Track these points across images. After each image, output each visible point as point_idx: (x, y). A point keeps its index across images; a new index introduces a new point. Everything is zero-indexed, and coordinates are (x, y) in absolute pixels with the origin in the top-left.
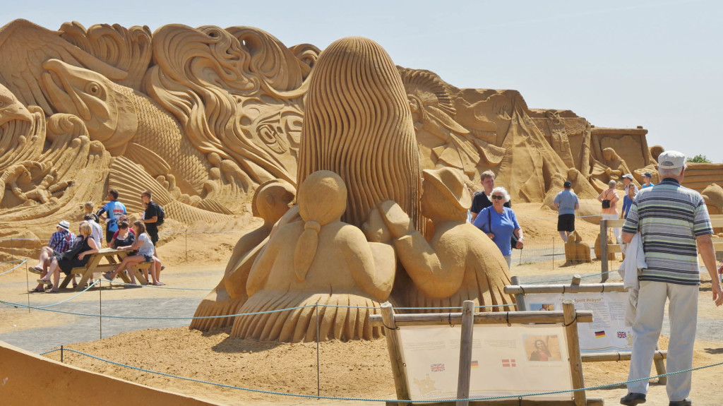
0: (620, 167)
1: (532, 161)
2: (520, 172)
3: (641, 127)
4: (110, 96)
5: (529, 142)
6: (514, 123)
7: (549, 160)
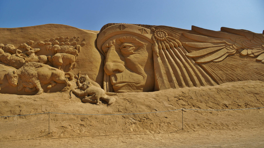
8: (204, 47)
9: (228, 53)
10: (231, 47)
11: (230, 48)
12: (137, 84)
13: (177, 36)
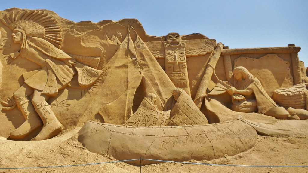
0: (251, 86)
1: (128, 82)
2: (108, 92)
3: (293, 45)
5: (134, 63)
6: (123, 47)
7: (152, 80)
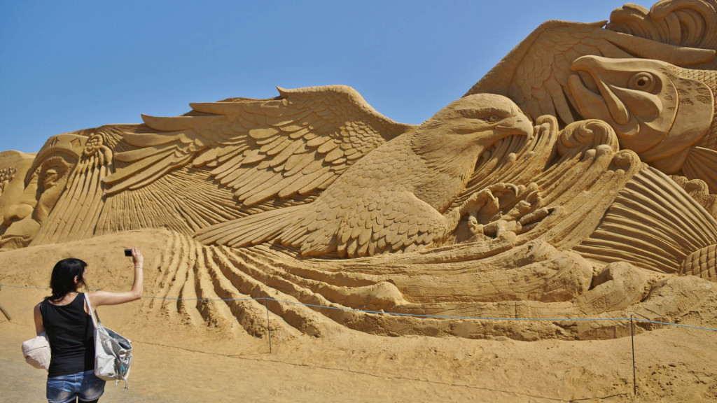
4: (670, 86)
8: (138, 158)
9: (172, 164)
10: (185, 150)
11: (182, 153)
12: (26, 238)
13: (114, 141)
